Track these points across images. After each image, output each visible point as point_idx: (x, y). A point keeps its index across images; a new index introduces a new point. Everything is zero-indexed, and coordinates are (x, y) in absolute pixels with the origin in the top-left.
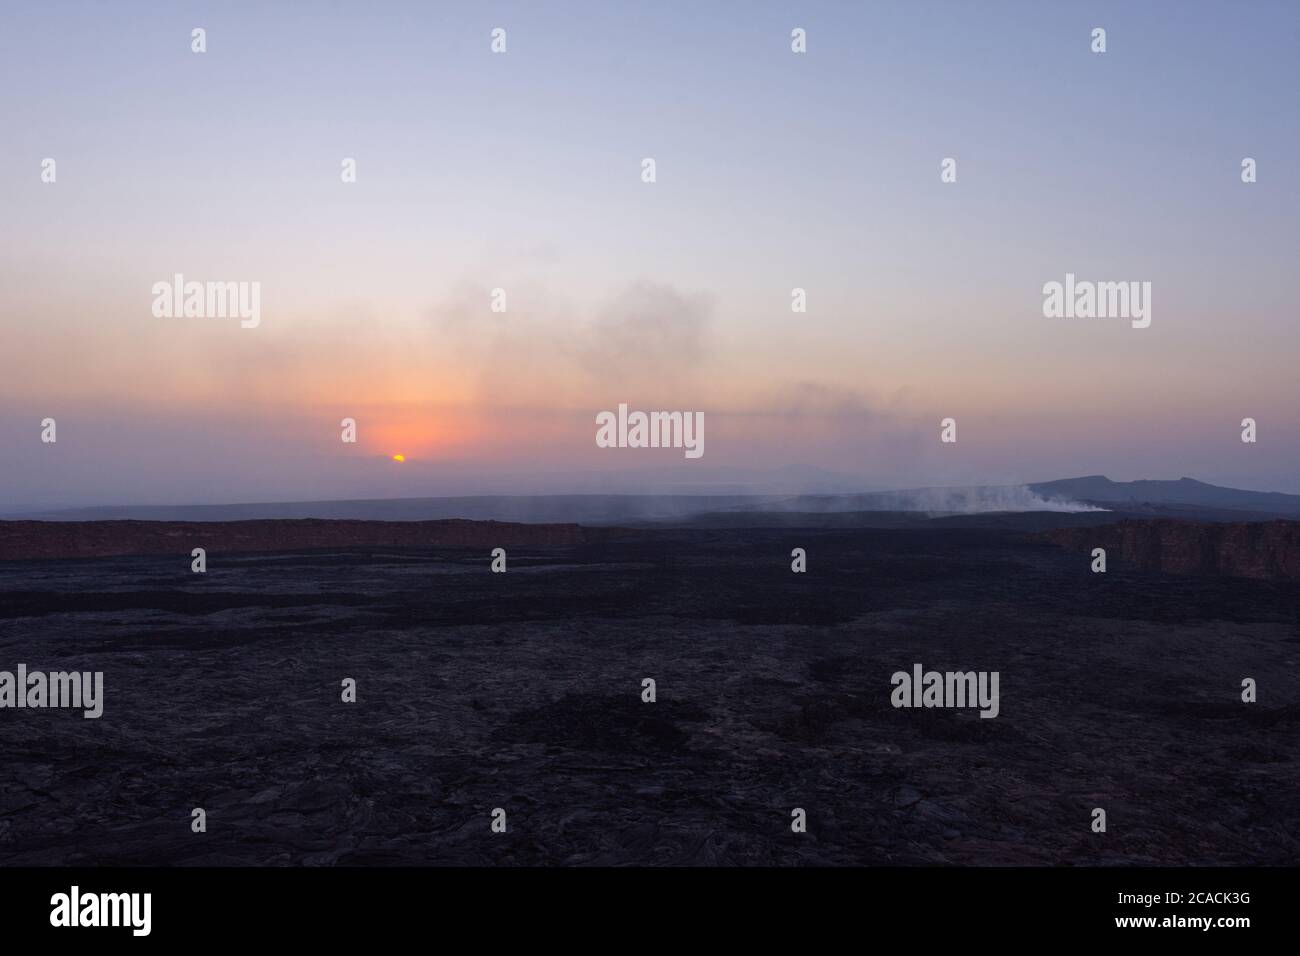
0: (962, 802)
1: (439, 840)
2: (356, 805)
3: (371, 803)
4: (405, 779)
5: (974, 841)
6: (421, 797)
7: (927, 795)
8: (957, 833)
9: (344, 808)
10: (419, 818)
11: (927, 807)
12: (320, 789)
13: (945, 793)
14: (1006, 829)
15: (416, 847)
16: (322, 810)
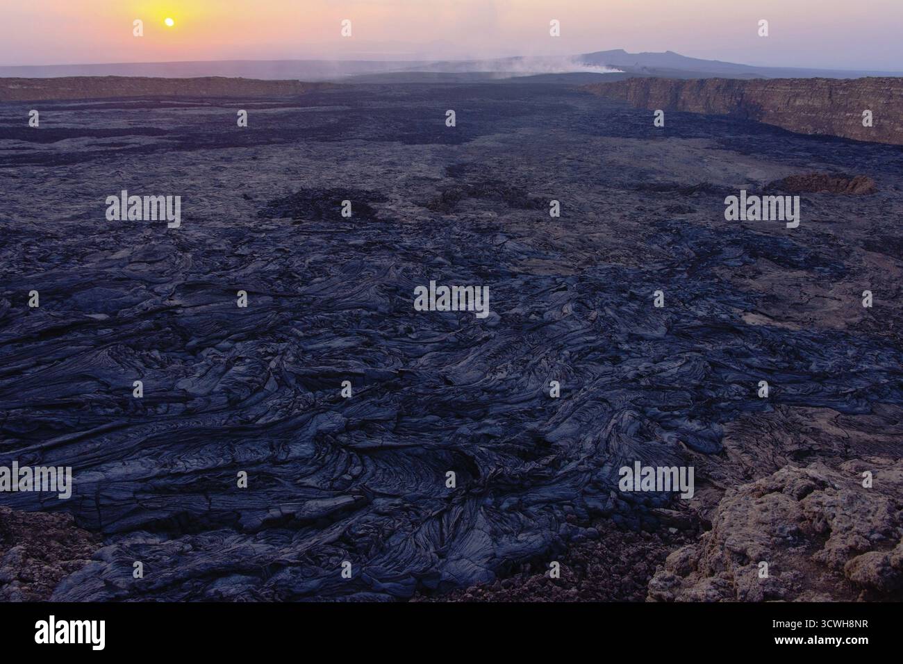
0: (529, 241)
1: (235, 274)
2: (181, 257)
3: (190, 256)
4: (208, 242)
5: (534, 260)
6: (220, 251)
7: (511, 238)
8: (525, 257)
9: (174, 259)
10: (221, 263)
11: (510, 245)
12: (156, 249)
13: (521, 237)
14: (551, 254)
15: (222, 279)
16: (161, 260)
